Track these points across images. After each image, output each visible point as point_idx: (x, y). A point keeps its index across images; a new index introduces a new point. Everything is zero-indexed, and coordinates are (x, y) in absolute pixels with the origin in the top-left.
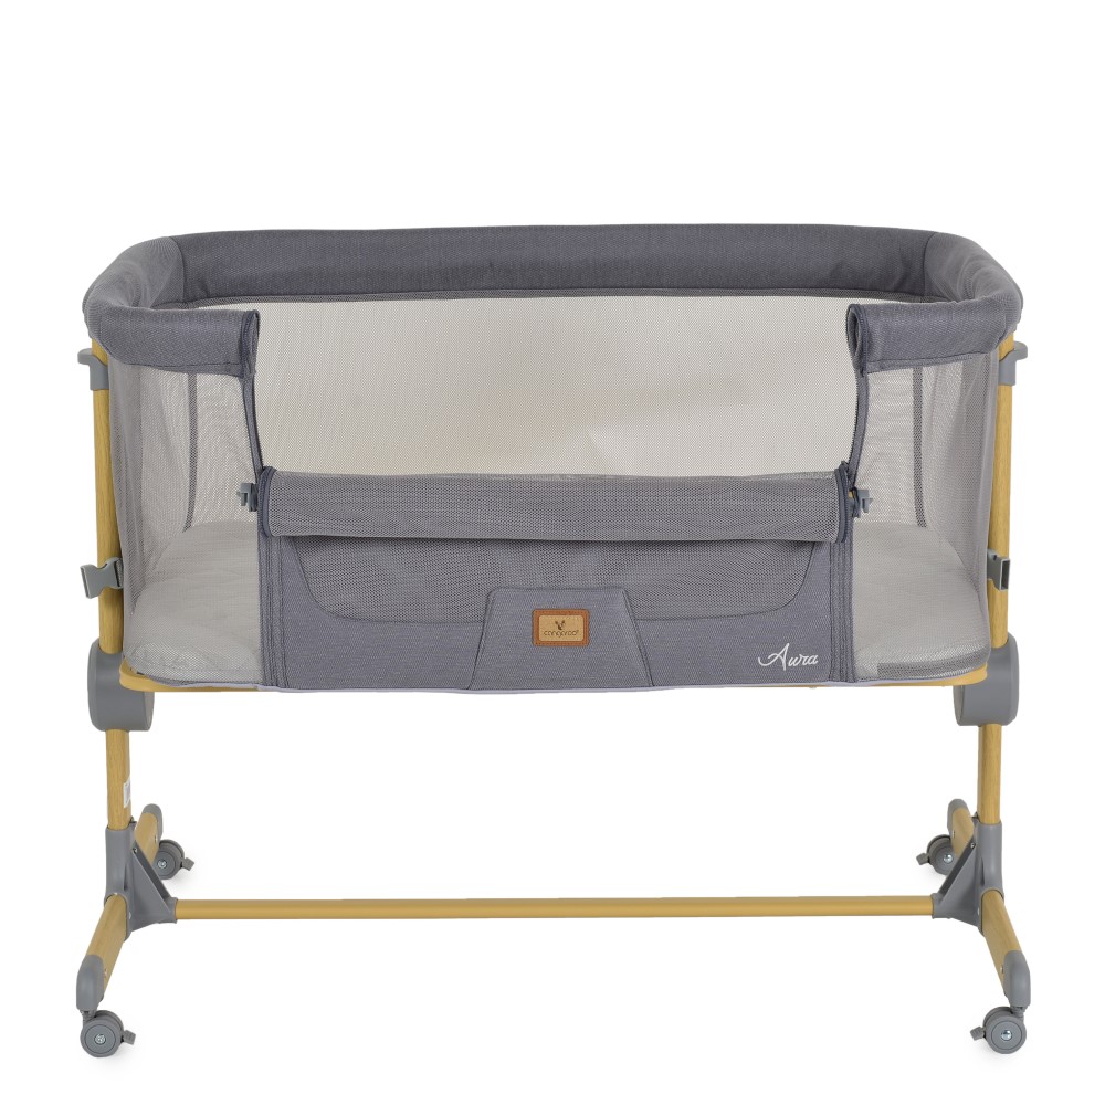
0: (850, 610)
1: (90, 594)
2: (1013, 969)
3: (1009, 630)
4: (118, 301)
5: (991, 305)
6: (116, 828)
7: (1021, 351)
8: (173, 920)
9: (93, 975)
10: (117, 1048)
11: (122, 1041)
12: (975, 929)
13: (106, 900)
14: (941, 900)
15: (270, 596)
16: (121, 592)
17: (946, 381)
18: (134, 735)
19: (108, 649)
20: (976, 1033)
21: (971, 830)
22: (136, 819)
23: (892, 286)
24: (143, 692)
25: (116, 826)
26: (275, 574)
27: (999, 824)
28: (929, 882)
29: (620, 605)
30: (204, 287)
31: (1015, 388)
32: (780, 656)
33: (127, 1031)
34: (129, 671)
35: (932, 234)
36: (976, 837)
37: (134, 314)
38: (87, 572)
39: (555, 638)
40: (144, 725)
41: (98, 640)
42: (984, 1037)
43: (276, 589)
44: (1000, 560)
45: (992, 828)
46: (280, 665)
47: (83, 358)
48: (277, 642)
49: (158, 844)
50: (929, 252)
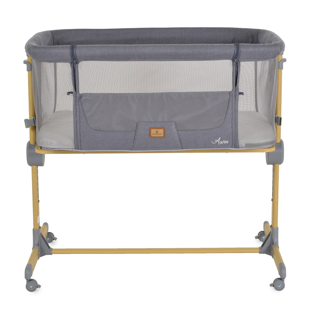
0: (237, 128)
1: (27, 127)
2: (281, 268)
3: (281, 138)
4: (35, 44)
5: (276, 45)
6: (36, 229)
8: (51, 254)
9: (29, 269)
10: (36, 289)
11: (37, 287)
12: (271, 257)
13: (33, 249)
14: (261, 249)
15: (76, 125)
16: (35, 127)
17: (263, 66)
19: (32, 143)
20: (271, 285)
21: (270, 230)
22: (41, 226)
24: (42, 154)
26: (78, 118)
27: (278, 228)
29: (174, 127)
31: (283, 70)
32: (218, 141)
33: (39, 285)
34: (38, 148)
35: (260, 30)
36: (271, 232)
37: (40, 47)
38: (26, 121)
39: (156, 136)
40: (42, 164)
41: (29, 141)
42: (273, 286)
43: (78, 122)
44: (279, 117)
45: (275, 229)
46: (79, 144)
47: (25, 62)
48: (79, 137)
49: (47, 233)
50: (259, 35)
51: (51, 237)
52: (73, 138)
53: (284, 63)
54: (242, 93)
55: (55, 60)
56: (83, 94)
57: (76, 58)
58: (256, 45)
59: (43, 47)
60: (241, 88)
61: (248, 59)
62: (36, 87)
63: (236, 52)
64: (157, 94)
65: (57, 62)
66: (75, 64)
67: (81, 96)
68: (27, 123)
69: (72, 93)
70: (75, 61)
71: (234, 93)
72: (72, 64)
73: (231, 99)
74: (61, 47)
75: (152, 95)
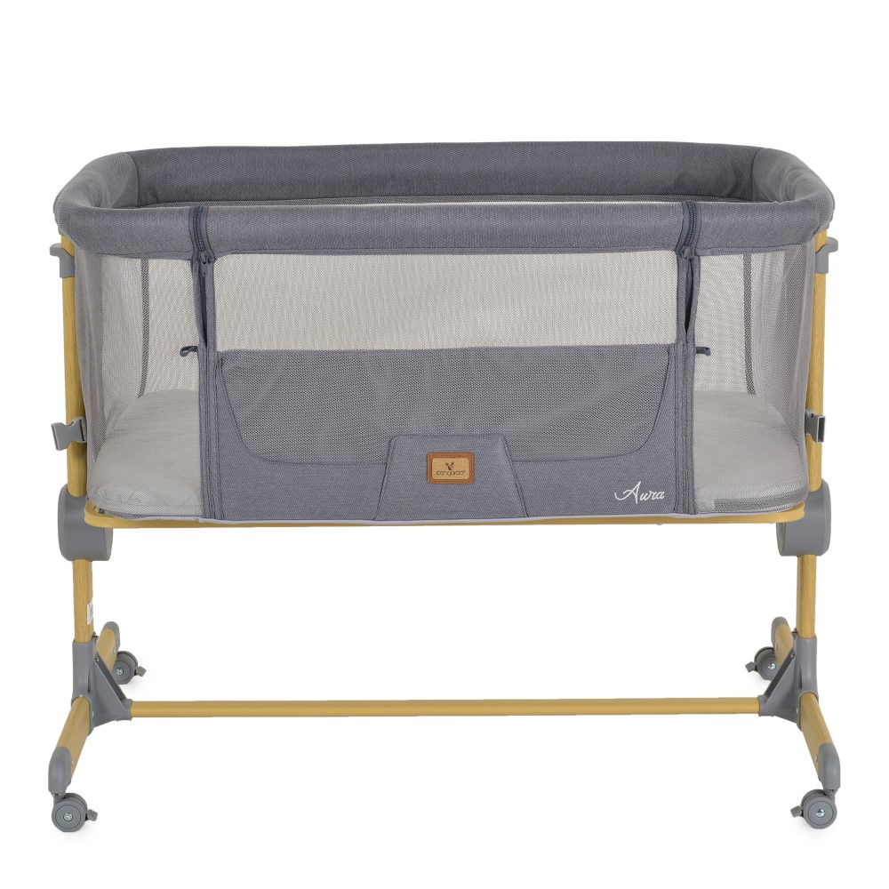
0: (692, 454)
1: (59, 447)
2: (826, 759)
3: (823, 477)
4: (83, 203)
5: (807, 205)
6: (81, 641)
7: (833, 245)
8: (129, 718)
9: (63, 763)
10: (82, 825)
11: (87, 819)
12: (794, 725)
13: (73, 701)
14: (766, 701)
16: (85, 445)
17: (769, 266)
18: (96, 565)
19: (75, 493)
20: (795, 812)
21: (791, 643)
22: (98, 633)
23: (726, 192)
24: (104, 529)
25: (82, 640)
26: (213, 425)
27: (815, 638)
28: (757, 686)
29: (500, 450)
30: (155, 194)
32: (633, 491)
33: (91, 811)
34: (92, 510)
35: (760, 149)
36: (795, 649)
37: (98, 213)
38: (57, 429)
39: (446, 477)
40: (104, 556)
41: (66, 486)
42: (802, 815)
43: (214, 437)
44: (816, 417)
45: (808, 641)
46: (217, 501)
47: (54, 251)
48: (215, 483)
49: (115, 656)
50: (756, 164)
51: (128, 666)
52: (199, 485)
53: (832, 256)
54: (704, 351)
55: (145, 250)
56: (226, 353)
57: (207, 247)
58: (748, 207)
59: (109, 213)
60: (702, 336)
61: (725, 248)
62: (87, 334)
63: (687, 225)
64: (450, 352)
65: (150, 258)
66: (204, 263)
67: (222, 360)
68: (61, 435)
69: (195, 349)
70: (203, 255)
71: (680, 350)
72: (196, 264)
73: (673, 363)
74: (162, 213)
75: (435, 355)
